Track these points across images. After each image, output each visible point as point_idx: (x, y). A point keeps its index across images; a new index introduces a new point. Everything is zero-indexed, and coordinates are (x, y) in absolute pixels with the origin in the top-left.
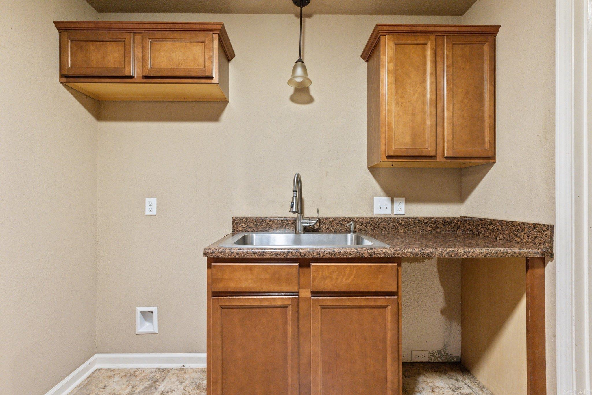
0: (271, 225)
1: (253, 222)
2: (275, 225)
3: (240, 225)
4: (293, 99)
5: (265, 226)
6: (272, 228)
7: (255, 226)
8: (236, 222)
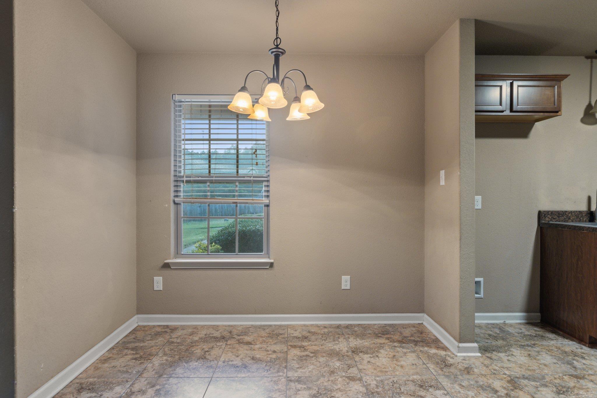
0: (569, 216)
1: (556, 214)
2: (573, 216)
3: (547, 216)
4: (583, 121)
5: (565, 217)
6: (570, 219)
7: (558, 217)
8: (544, 215)
